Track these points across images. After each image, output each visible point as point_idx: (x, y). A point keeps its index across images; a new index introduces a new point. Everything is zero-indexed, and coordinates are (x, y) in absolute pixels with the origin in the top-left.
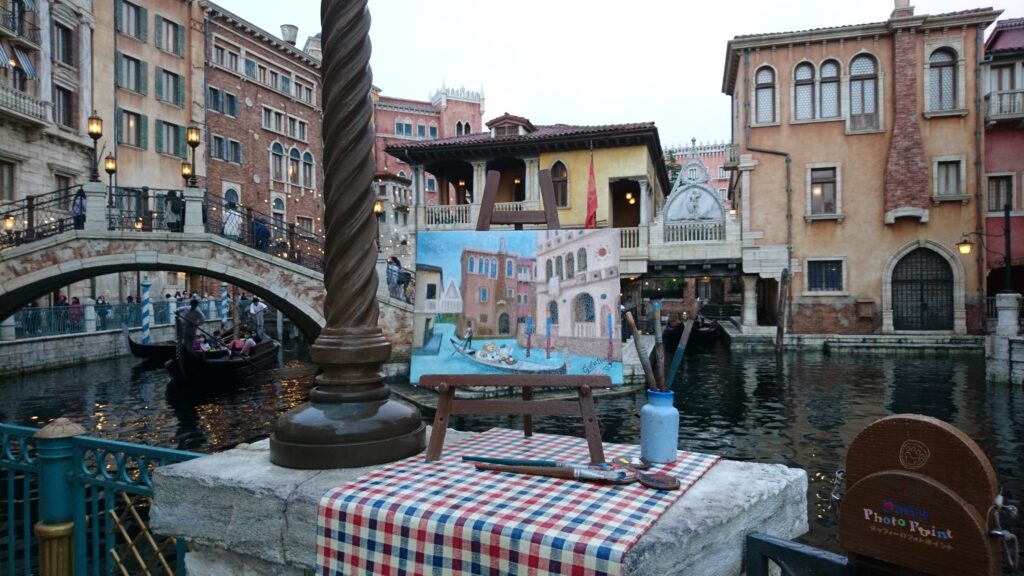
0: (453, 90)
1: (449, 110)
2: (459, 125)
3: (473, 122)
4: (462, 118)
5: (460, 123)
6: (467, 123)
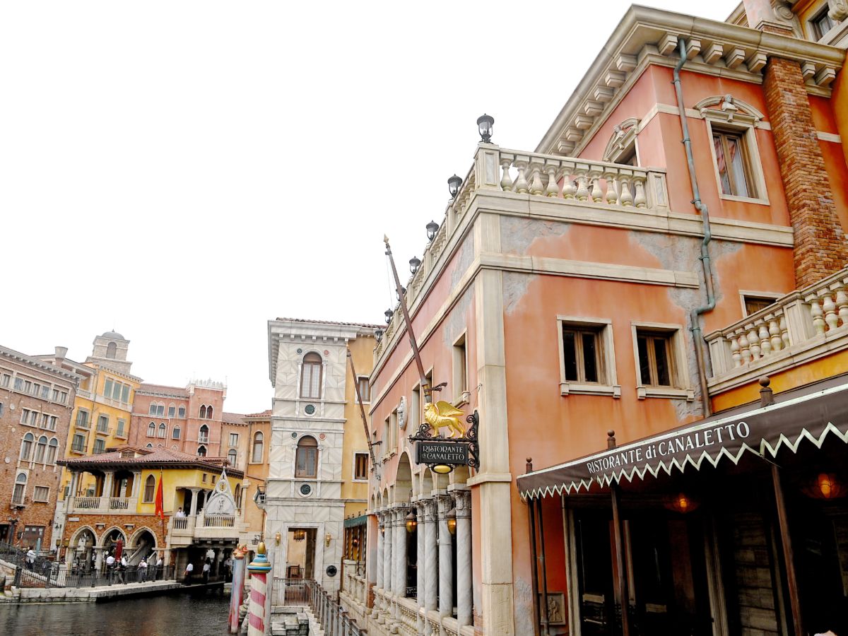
0: (201, 381)
1: (195, 397)
2: (203, 408)
3: (215, 405)
4: (206, 402)
5: (203, 406)
6: (210, 406)
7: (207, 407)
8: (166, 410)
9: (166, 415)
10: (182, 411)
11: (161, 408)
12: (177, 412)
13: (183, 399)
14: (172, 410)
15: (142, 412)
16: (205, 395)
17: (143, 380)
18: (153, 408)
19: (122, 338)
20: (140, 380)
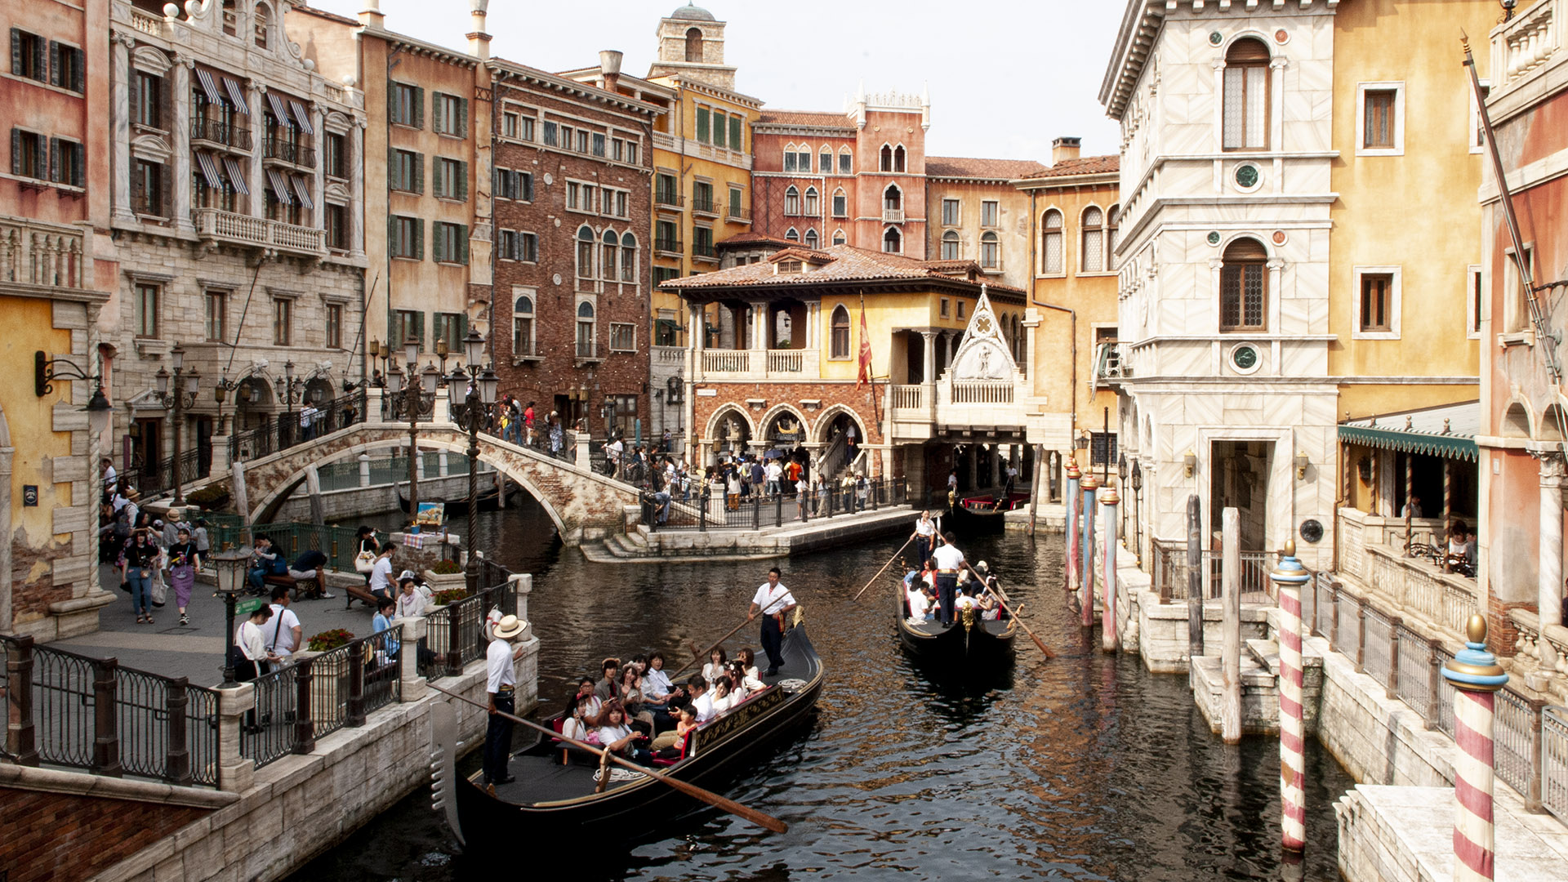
0: (877, 96)
1: (869, 130)
2: (886, 150)
3: (910, 144)
4: (891, 140)
5: (887, 147)
6: (900, 148)
7: (893, 149)
8: (815, 162)
9: (815, 171)
10: (845, 161)
11: (805, 158)
12: (836, 163)
13: (844, 135)
14: (826, 160)
15: (770, 168)
16: (888, 125)
17: (762, 103)
18: (791, 158)
19: (710, 18)
20: (757, 103)
